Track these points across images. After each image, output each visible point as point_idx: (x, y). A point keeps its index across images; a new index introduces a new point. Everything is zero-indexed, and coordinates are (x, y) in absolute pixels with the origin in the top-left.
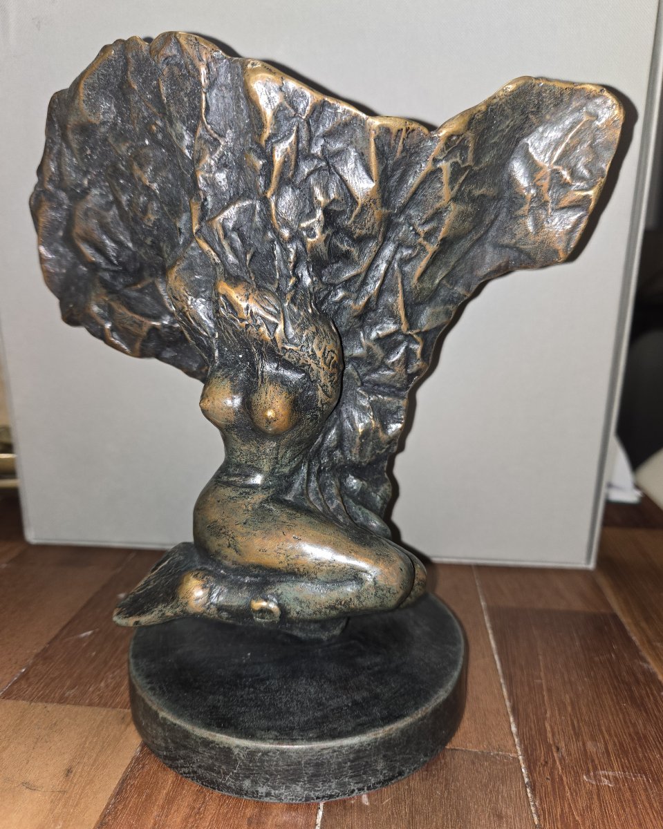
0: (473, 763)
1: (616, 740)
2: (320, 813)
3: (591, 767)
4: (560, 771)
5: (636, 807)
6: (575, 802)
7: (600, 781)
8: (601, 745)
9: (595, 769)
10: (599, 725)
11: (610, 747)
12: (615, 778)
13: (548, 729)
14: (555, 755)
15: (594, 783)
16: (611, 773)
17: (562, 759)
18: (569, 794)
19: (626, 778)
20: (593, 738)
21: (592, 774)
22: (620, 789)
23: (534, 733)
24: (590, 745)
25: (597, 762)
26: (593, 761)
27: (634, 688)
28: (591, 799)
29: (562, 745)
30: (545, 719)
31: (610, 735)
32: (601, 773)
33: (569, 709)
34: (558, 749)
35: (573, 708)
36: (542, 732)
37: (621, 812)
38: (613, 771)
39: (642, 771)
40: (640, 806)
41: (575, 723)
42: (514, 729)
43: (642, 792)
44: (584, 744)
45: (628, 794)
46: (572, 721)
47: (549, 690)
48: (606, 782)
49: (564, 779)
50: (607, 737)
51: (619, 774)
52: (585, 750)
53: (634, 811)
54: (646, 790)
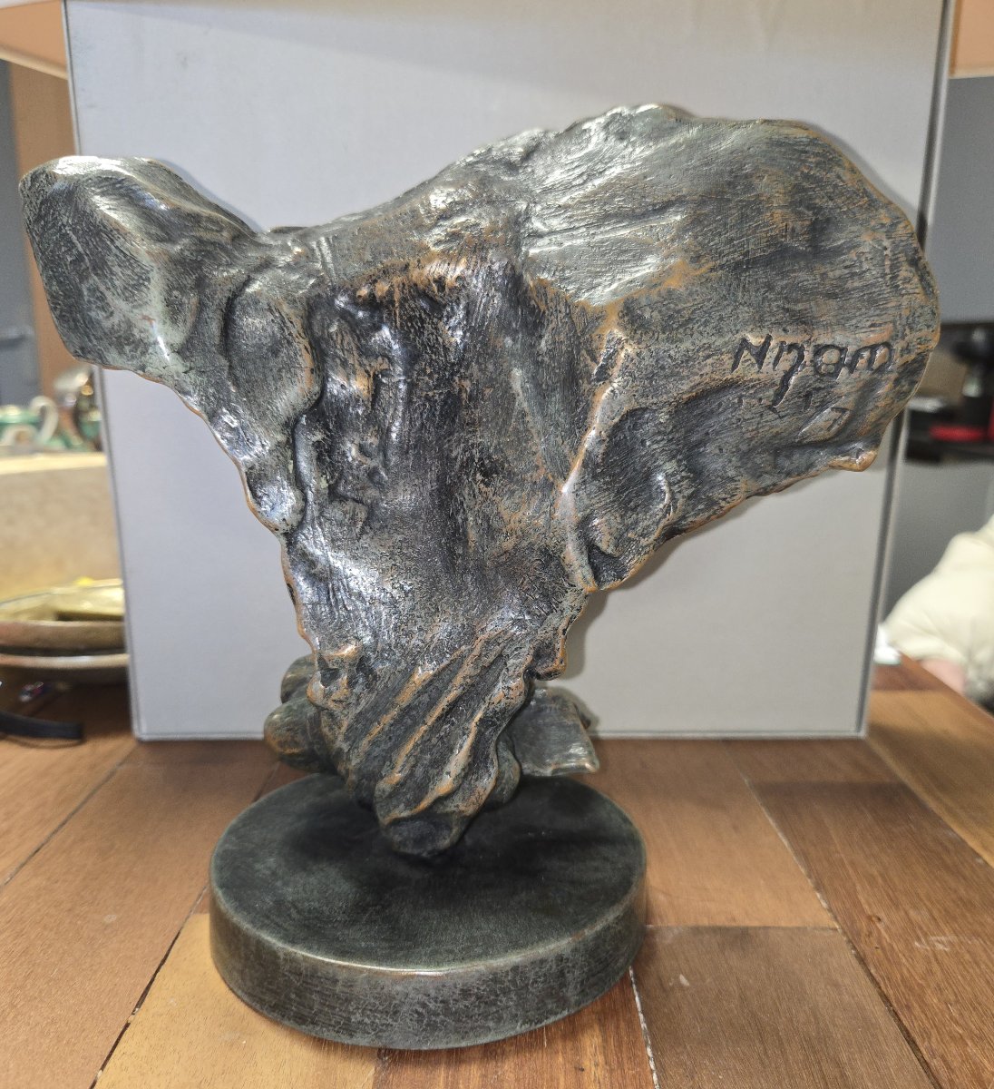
0: (792, 939)
1: (941, 908)
2: (637, 999)
3: (920, 935)
4: (888, 939)
5: (979, 967)
6: (913, 967)
7: (934, 946)
8: (925, 912)
9: (926, 935)
10: (918, 895)
11: (936, 913)
12: (950, 942)
13: (863, 901)
14: (878, 925)
15: (928, 948)
16: (943, 939)
17: (887, 929)
18: (904, 960)
19: (962, 943)
20: (915, 907)
21: (923, 940)
22: (958, 952)
23: (848, 906)
24: (912, 913)
25: (925, 929)
26: (921, 928)
27: (945, 857)
28: (929, 962)
29: (882, 915)
30: (855, 891)
31: (932, 903)
32: (933, 938)
33: (880, 880)
34: (879, 919)
35: (885, 881)
36: (857, 904)
37: (965, 973)
38: (945, 935)
39: (977, 935)
40: (983, 966)
41: (890, 892)
42: (824, 905)
43: (982, 954)
44: (906, 913)
45: (967, 957)
46: (886, 892)
47: (852, 863)
48: (940, 947)
49: (895, 946)
50: (928, 903)
51: (952, 938)
52: (909, 919)
53: (978, 970)
54: (985, 951)
